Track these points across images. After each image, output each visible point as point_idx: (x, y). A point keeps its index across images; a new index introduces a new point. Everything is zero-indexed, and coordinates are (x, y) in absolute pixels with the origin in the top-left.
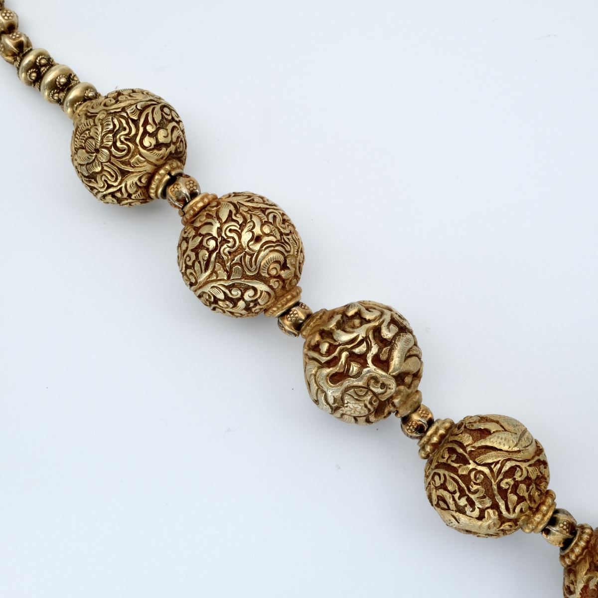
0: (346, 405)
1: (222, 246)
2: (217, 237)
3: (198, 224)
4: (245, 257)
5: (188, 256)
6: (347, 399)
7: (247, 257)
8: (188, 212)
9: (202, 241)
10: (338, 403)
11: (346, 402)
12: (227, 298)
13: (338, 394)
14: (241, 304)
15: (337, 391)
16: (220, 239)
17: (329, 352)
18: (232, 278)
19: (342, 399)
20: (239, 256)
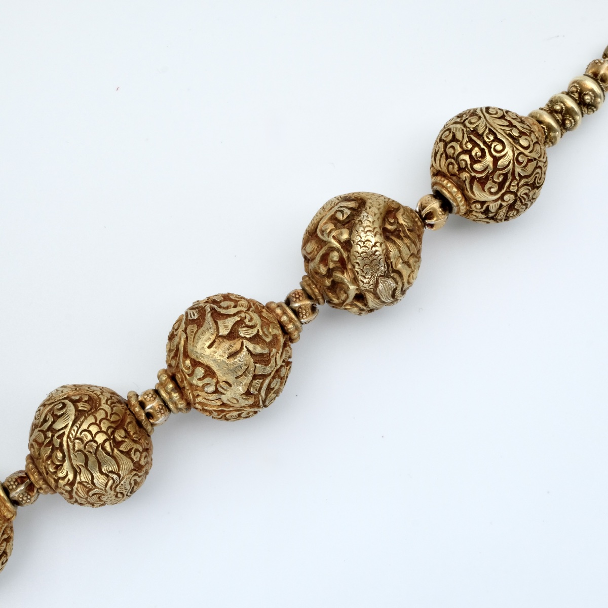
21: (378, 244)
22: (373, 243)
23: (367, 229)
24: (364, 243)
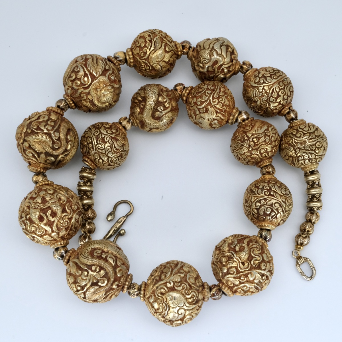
0: (208, 54)
1: (267, 99)
2: (270, 102)
3: (280, 106)
4: (258, 95)
5: (282, 94)
6: (208, 57)
7: (257, 95)
8: (287, 109)
9: (276, 100)
10: (212, 53)
11: (208, 56)
12: (265, 78)
13: (213, 58)
14: (260, 76)
15: (214, 59)
16: (268, 102)
17: (223, 70)
18: (262, 87)
19: (210, 56)
20: (260, 96)
21: (148, 93)
22: (150, 93)
23: (152, 98)
24: (153, 93)
